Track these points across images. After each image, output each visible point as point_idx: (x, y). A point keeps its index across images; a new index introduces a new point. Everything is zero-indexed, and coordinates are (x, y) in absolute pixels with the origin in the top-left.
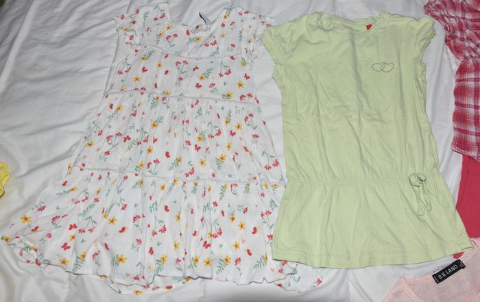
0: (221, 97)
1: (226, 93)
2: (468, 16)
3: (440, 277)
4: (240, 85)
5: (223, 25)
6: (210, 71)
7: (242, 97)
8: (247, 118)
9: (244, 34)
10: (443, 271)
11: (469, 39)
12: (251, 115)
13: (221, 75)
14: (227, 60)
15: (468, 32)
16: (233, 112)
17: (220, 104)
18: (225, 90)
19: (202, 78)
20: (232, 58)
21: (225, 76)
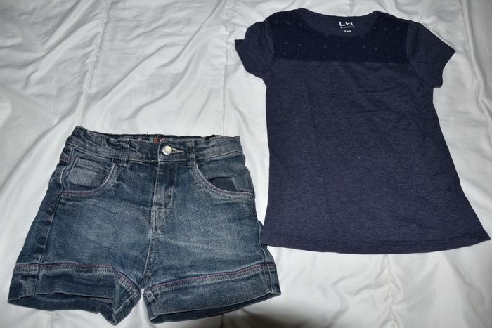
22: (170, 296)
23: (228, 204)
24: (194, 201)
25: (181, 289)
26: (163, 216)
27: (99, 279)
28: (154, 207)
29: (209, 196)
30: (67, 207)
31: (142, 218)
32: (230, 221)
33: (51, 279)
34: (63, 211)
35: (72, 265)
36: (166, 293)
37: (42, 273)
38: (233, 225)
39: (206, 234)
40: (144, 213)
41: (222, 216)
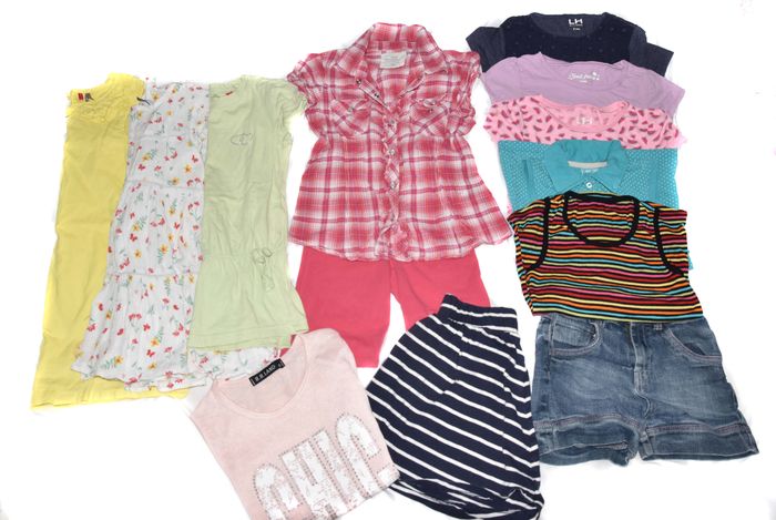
0: (166, 183)
1: (172, 179)
2: (338, 83)
3: (255, 379)
4: (187, 170)
5: (170, 101)
6: (155, 151)
7: (189, 183)
8: (191, 205)
9: (194, 113)
10: (262, 372)
11: (334, 111)
12: (197, 204)
13: (167, 159)
14: (173, 141)
15: (334, 103)
16: (179, 200)
17: (166, 191)
18: (172, 175)
19: (145, 159)
20: (179, 138)
21: (171, 159)
22: (663, 439)
23: (703, 367)
24: (672, 363)
25: (673, 434)
26: (646, 377)
27: (605, 428)
28: (636, 368)
29: (687, 359)
30: (558, 366)
31: (626, 378)
32: (705, 383)
33: (564, 435)
34: (555, 370)
35: (580, 419)
36: (660, 436)
37: (555, 430)
38: (708, 386)
39: (684, 395)
40: (627, 372)
41: (698, 378)
